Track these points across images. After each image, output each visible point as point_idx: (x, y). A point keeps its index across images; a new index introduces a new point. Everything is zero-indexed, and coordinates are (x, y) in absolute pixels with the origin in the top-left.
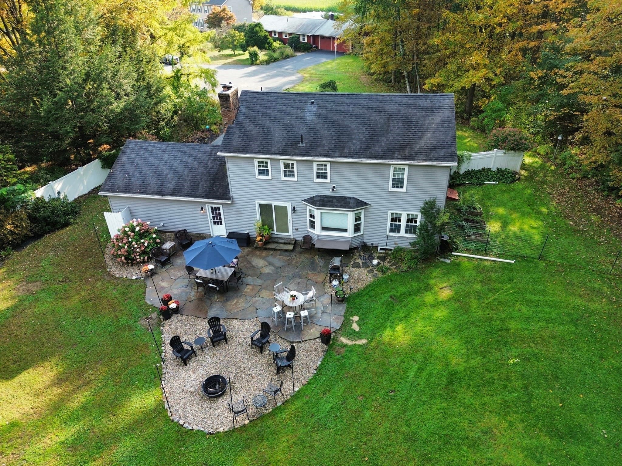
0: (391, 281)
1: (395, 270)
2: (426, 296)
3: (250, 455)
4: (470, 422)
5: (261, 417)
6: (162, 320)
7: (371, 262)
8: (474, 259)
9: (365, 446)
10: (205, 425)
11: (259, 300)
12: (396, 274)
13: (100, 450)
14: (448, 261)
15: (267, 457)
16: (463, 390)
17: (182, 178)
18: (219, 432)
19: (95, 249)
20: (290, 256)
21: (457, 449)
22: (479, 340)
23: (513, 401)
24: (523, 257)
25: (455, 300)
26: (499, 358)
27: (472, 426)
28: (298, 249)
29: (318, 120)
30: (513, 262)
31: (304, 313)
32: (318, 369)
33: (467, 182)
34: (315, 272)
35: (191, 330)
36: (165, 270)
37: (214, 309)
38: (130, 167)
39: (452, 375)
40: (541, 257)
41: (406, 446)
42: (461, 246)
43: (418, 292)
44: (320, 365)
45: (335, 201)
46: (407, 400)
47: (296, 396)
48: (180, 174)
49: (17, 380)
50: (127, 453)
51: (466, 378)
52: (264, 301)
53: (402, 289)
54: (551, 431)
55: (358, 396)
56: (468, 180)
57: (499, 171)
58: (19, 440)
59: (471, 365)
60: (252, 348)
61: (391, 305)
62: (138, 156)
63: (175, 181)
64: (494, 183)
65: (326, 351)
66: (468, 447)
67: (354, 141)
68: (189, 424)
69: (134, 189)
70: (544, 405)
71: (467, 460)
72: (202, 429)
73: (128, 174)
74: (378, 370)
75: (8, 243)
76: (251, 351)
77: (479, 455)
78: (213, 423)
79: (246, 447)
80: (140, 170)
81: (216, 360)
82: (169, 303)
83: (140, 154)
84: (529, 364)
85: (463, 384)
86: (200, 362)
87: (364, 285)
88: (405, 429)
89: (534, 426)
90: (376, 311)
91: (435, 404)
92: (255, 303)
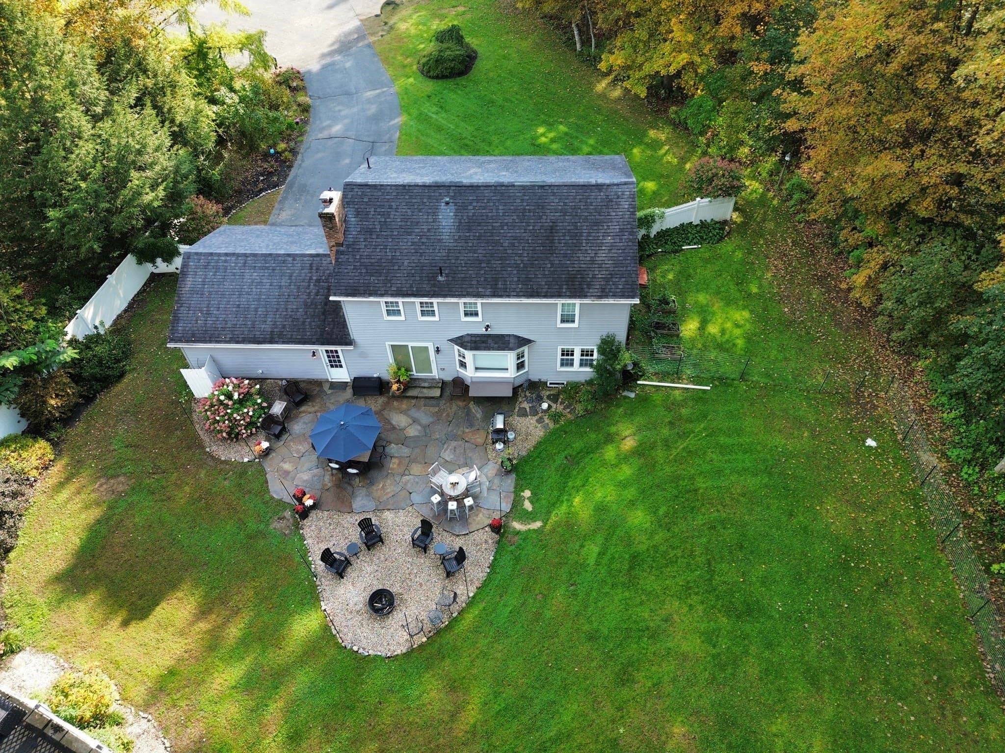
0: (566, 433)
1: (569, 416)
2: (606, 452)
3: (434, 676)
4: (652, 611)
5: (439, 632)
6: (299, 520)
7: (540, 405)
8: (664, 389)
9: (548, 651)
10: (380, 649)
11: (410, 479)
12: (570, 422)
13: (278, 690)
14: (632, 395)
15: (451, 675)
16: (645, 574)
17: (278, 313)
18: (397, 655)
19: (178, 416)
20: (438, 405)
21: (637, 643)
22: (665, 508)
23: (695, 581)
24: (720, 379)
25: (639, 455)
26: (685, 529)
27: (653, 614)
28: (448, 392)
29: (458, 234)
30: (709, 388)
31: (469, 502)
32: (492, 566)
33: (660, 250)
34: (473, 429)
35: (337, 530)
36: (282, 443)
37: (359, 499)
38: (200, 299)
39: (635, 557)
40: (743, 376)
41: (588, 645)
42: (650, 369)
43: (598, 446)
44: (493, 561)
45: (490, 341)
46: (588, 595)
47: (472, 602)
48: (275, 306)
49: (152, 619)
50: (307, 690)
51: (649, 559)
52: (417, 480)
53: (578, 445)
54: (730, 611)
55: (537, 595)
56: (662, 246)
57: (703, 224)
58: (187, 690)
59: (655, 543)
60: (414, 547)
61: (567, 470)
62: (207, 280)
63: (270, 320)
64: (696, 246)
65: (498, 542)
66: (649, 638)
67: (509, 269)
68: (364, 649)
69: (216, 336)
70: (725, 582)
71: (647, 653)
72: (380, 654)
73: (201, 311)
74: (557, 560)
75: (56, 420)
76: (413, 551)
77: (658, 645)
78: (388, 644)
79: (428, 668)
80: (216, 302)
81: (376, 568)
82: (304, 499)
83: (209, 277)
84: (715, 533)
85: (645, 566)
86: (357, 572)
87: (534, 443)
88: (586, 627)
89: (713, 607)
90: (550, 480)
91: (617, 594)
92: (406, 484)
